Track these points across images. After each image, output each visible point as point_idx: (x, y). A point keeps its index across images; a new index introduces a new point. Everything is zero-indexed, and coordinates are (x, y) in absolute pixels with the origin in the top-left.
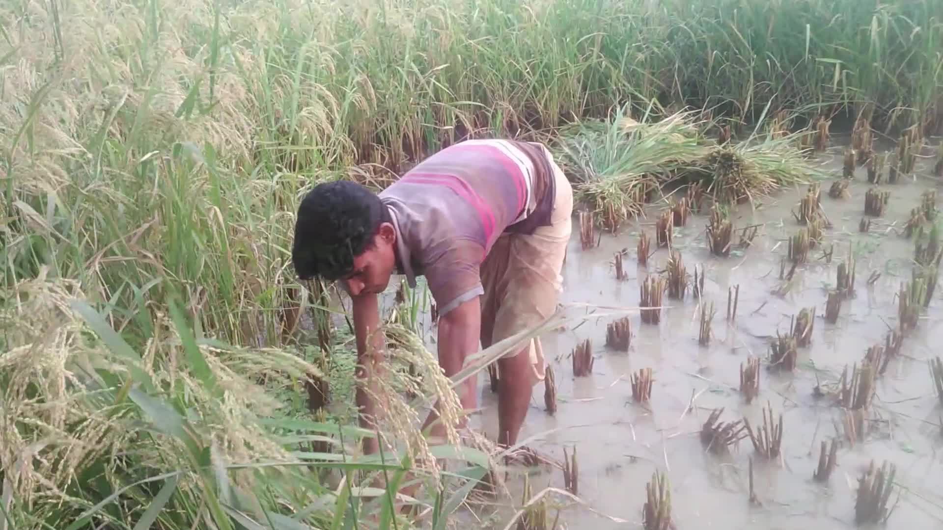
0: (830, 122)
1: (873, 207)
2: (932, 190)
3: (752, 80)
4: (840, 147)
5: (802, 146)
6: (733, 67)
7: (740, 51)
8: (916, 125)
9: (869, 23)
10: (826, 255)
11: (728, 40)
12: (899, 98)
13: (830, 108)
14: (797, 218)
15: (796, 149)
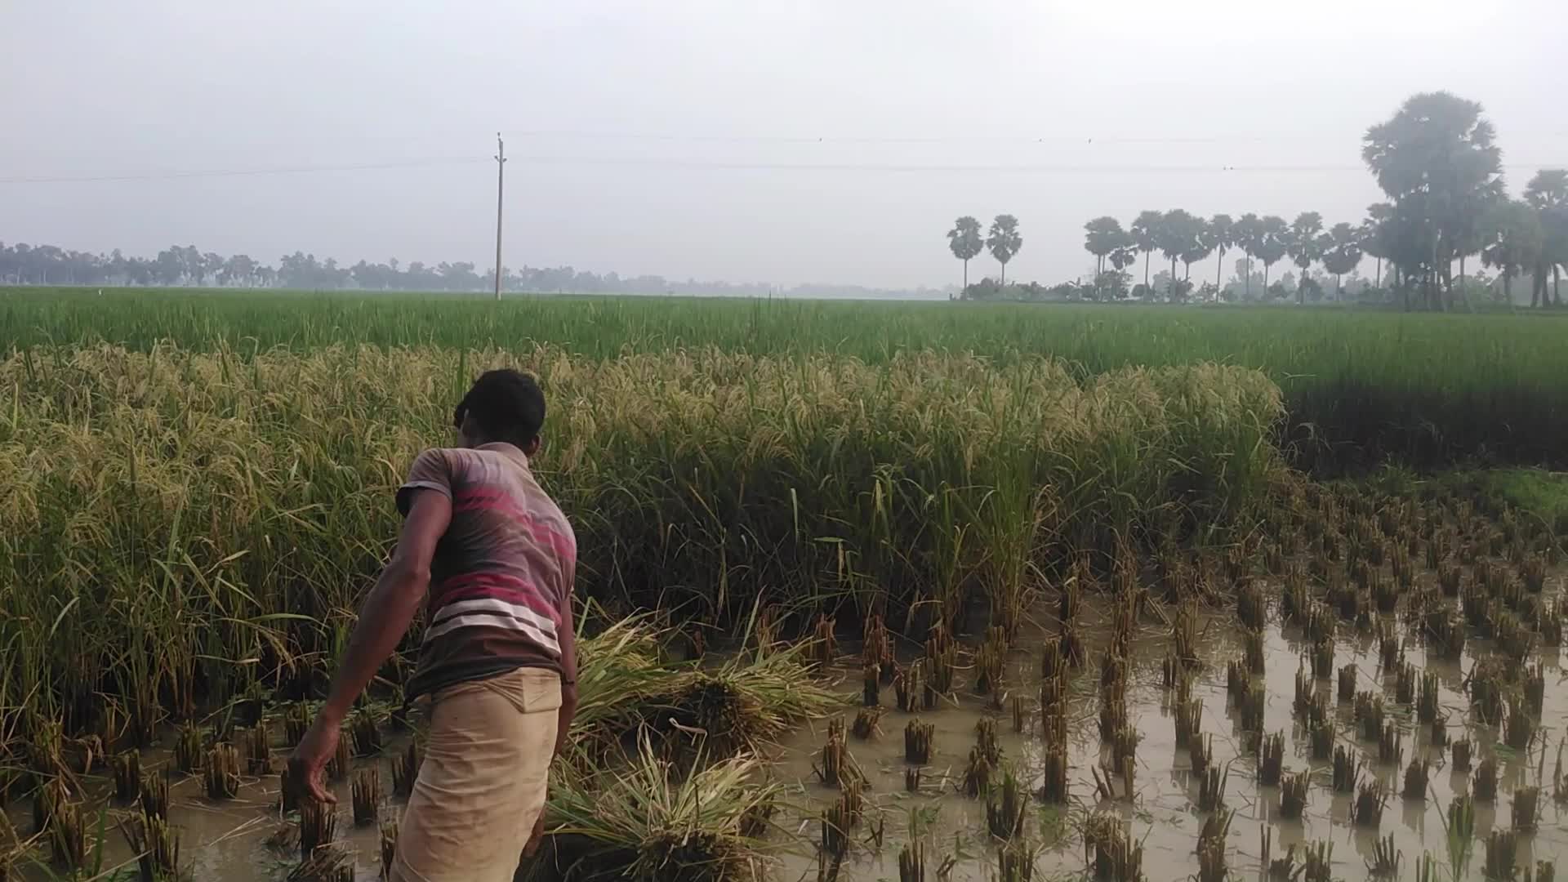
0: (834, 622)
1: (917, 750)
2: (986, 719)
3: (724, 564)
4: (850, 657)
5: (805, 660)
6: (695, 545)
7: (702, 522)
8: (941, 621)
9: (872, 488)
10: (874, 836)
11: (684, 505)
12: (915, 587)
13: (832, 602)
14: (821, 776)
15: (798, 665)
